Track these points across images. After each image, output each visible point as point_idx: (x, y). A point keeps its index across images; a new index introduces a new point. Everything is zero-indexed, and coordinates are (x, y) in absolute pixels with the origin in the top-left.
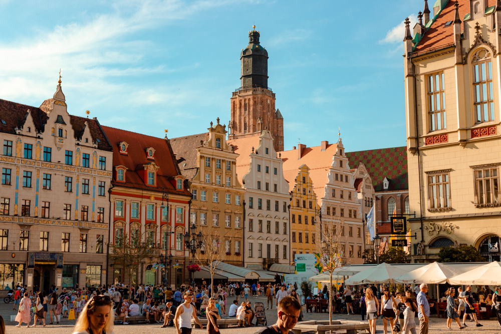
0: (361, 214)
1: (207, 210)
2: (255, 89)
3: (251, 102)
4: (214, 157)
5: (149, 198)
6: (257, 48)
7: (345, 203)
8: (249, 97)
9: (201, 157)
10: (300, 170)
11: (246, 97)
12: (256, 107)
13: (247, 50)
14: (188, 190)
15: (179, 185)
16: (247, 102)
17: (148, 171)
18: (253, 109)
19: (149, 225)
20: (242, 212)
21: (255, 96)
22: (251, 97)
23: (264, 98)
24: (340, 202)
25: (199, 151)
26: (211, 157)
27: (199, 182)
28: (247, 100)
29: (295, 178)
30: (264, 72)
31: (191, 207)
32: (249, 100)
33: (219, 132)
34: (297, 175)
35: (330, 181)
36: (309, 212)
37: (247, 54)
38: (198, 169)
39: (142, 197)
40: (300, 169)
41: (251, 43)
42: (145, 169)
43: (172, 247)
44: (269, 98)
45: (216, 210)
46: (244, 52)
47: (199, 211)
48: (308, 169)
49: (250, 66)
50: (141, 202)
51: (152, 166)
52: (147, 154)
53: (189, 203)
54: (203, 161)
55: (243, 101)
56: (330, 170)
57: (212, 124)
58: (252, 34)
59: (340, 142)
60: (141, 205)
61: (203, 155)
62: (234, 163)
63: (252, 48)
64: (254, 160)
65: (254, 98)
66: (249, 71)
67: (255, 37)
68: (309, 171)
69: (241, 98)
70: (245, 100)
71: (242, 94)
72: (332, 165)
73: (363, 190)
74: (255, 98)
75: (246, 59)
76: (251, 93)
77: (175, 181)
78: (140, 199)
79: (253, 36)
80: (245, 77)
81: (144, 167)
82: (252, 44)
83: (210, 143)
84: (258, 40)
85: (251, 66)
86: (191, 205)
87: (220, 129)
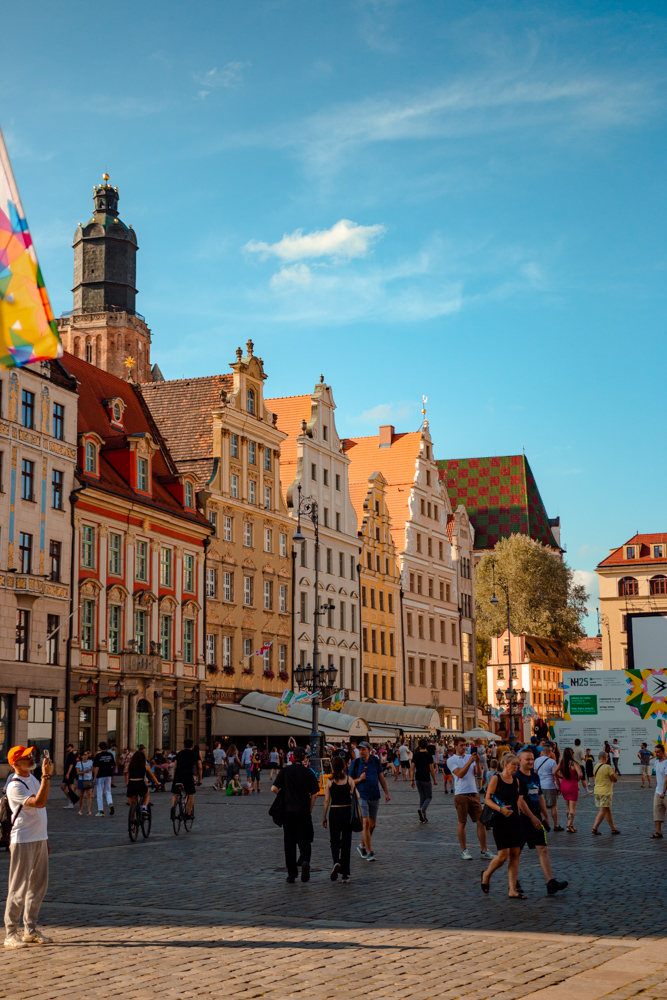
0: (456, 594)
1: (235, 565)
2: (112, 314)
3: (104, 344)
4: (246, 435)
5: (140, 524)
6: (115, 224)
7: (435, 566)
8: (98, 332)
9: (225, 432)
10: (372, 485)
11: (90, 332)
12: (115, 357)
13: (92, 226)
14: (202, 511)
15: (188, 499)
16: (93, 342)
17: (138, 455)
18: (108, 359)
19: (141, 596)
20: (290, 575)
21: (113, 331)
22: (103, 333)
23: (131, 338)
24: (427, 564)
25: (221, 416)
26: (241, 434)
27: (219, 492)
28: (93, 338)
29: (363, 502)
30: (129, 279)
31: (209, 556)
32: (98, 338)
33: (252, 375)
34: (366, 496)
35: (414, 515)
36: (386, 583)
37: (93, 235)
38: (217, 461)
39: (128, 520)
40: (371, 481)
41: (99, 211)
42: (132, 448)
43: (177, 653)
44: (141, 337)
45: (250, 566)
46: (86, 231)
47: (220, 565)
48: (384, 483)
49: (99, 264)
50: (125, 533)
51: (143, 443)
52: (109, 413)
53: (205, 543)
54: (226, 441)
55: (83, 339)
56: (412, 490)
57: (239, 352)
58: (103, 192)
59: (426, 429)
60: (125, 539)
61: (227, 427)
62: (277, 454)
63: (104, 223)
64: (306, 450)
65: (110, 335)
66: (97, 274)
67: (108, 199)
68: (386, 489)
69: (78, 334)
70: (88, 338)
71: (81, 324)
72: (415, 479)
73: (457, 540)
74: (112, 336)
75: (89, 246)
76: (102, 322)
77: (182, 486)
78: (123, 526)
79: (105, 196)
80: (87, 285)
81: (128, 444)
82: (104, 215)
83: (238, 398)
84: (116, 207)
85: (101, 263)
86: (208, 548)
87: (253, 369)
